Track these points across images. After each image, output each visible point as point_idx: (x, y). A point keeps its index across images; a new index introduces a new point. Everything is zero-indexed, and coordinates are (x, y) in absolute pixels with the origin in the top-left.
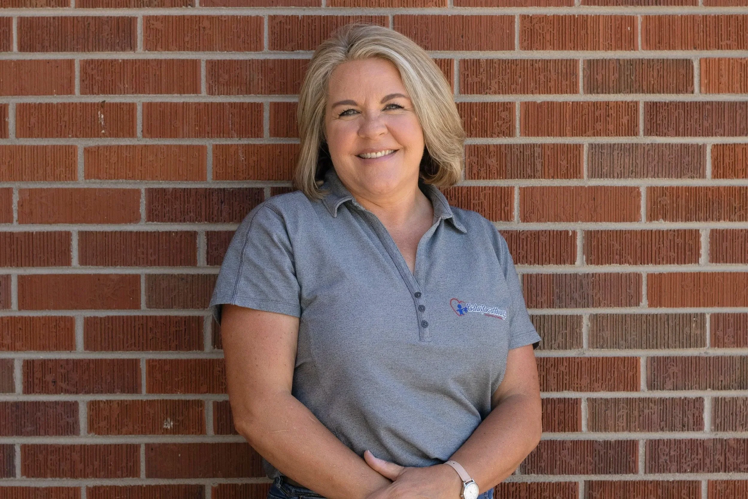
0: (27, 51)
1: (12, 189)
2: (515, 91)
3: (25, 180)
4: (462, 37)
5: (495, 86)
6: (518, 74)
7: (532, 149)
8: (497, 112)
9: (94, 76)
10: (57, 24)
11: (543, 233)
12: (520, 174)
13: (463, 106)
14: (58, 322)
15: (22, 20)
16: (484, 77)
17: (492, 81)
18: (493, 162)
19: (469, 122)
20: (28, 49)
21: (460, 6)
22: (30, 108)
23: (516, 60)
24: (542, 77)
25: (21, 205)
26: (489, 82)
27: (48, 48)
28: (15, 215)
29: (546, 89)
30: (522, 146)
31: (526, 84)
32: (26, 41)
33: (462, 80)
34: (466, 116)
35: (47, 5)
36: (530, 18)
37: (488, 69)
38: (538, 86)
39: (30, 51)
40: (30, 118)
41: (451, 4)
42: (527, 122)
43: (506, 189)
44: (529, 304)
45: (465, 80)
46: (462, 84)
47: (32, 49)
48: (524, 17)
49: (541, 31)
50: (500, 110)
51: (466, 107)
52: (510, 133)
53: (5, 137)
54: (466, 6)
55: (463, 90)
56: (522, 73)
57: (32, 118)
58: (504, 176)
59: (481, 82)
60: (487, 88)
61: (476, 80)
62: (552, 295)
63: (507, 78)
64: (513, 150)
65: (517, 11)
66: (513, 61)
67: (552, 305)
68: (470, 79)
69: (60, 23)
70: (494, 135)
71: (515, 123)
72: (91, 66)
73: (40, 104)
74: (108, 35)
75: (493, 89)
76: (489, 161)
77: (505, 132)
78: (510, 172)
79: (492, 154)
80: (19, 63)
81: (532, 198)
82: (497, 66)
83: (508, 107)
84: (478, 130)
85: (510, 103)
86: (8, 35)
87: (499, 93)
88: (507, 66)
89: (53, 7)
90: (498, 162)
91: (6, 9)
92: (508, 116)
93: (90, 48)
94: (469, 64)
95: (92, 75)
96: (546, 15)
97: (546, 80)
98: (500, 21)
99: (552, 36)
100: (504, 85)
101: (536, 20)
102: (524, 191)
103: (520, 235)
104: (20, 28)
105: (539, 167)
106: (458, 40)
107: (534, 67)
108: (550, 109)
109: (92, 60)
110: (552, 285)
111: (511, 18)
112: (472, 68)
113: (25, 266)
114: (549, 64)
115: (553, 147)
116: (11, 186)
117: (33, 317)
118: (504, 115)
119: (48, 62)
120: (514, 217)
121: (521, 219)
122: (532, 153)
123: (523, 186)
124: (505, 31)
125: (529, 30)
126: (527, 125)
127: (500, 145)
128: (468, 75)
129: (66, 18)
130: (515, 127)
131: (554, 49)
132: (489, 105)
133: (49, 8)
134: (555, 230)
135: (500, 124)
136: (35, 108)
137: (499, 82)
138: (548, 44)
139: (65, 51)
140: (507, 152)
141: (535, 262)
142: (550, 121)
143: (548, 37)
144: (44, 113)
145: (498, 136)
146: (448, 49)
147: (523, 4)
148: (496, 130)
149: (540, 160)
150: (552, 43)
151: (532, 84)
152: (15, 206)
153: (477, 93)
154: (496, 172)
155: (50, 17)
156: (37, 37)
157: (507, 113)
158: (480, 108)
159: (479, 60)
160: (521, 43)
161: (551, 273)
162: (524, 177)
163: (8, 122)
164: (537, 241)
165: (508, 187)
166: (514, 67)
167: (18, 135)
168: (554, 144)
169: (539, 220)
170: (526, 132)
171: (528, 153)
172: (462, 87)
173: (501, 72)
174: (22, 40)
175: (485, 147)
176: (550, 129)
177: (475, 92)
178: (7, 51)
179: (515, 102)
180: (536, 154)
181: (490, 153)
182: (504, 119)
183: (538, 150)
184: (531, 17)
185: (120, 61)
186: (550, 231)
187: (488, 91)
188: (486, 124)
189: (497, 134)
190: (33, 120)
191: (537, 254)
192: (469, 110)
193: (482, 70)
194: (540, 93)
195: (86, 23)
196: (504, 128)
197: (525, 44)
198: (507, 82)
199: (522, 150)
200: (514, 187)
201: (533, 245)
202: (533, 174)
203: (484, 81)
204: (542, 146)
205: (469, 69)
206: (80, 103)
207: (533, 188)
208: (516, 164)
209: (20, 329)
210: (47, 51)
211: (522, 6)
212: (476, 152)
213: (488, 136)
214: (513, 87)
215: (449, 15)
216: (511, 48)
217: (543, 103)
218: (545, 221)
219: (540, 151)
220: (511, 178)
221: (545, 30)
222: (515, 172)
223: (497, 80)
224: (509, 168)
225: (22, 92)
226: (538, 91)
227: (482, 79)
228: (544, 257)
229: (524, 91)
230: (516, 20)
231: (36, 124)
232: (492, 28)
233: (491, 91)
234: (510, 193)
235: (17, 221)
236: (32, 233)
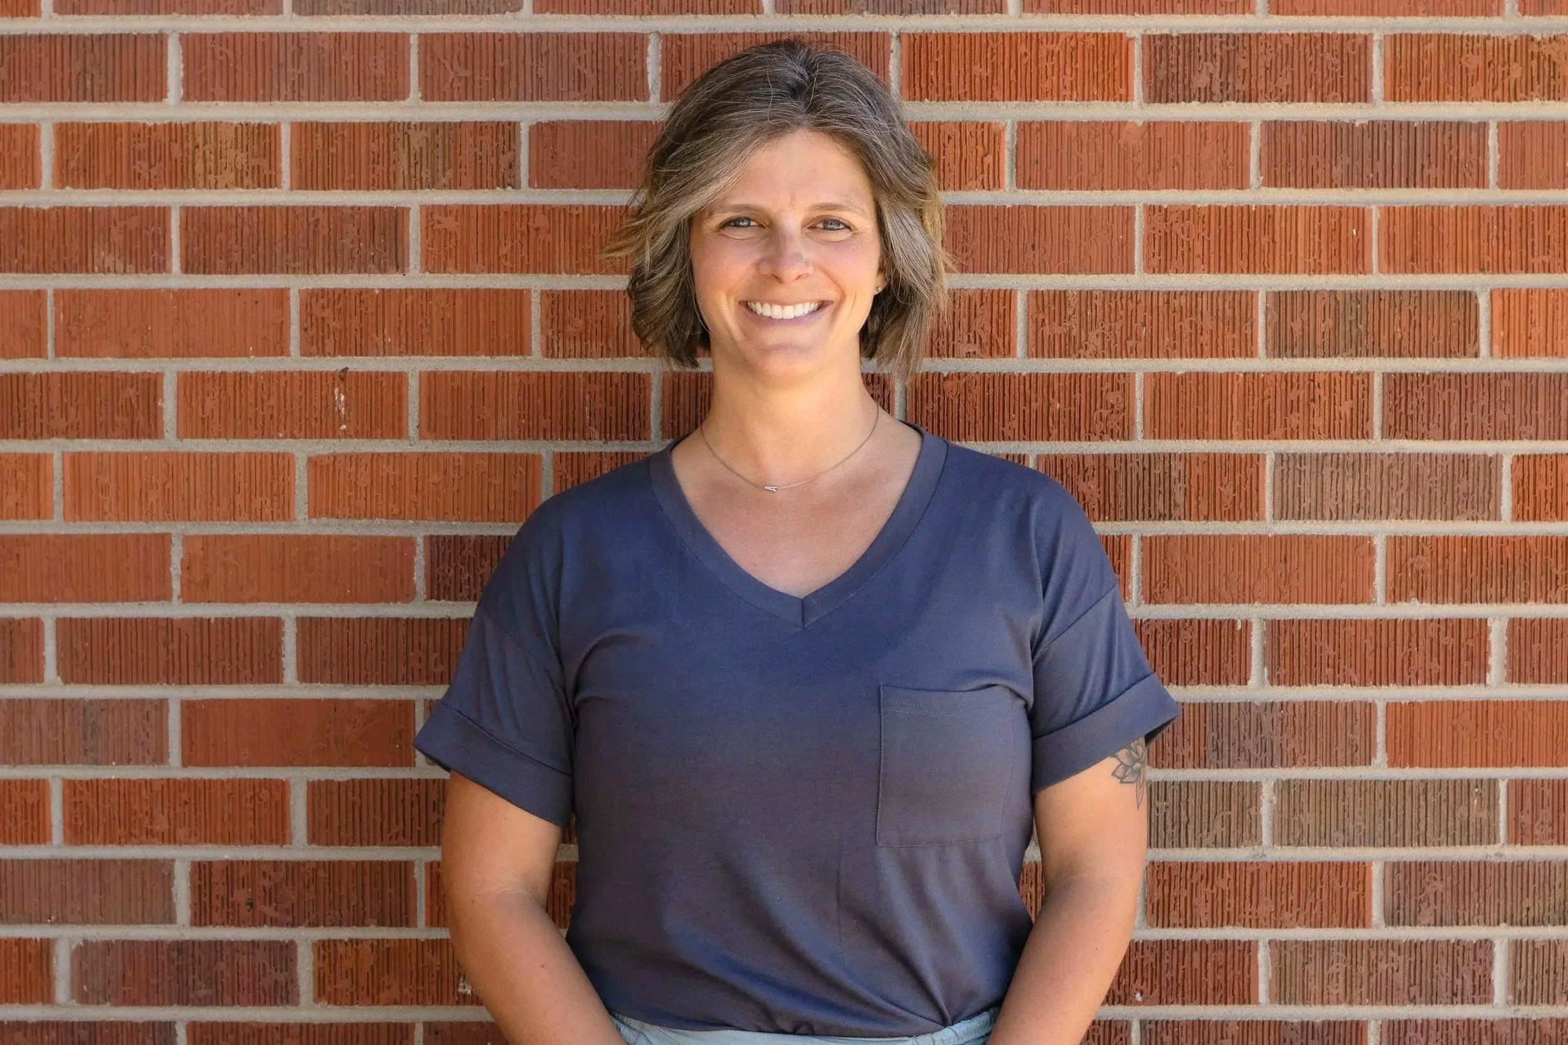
0: (198, 273)
1: (169, 535)
2: (1134, 353)
3: (194, 519)
4: (1033, 247)
5: (1095, 341)
6: (1140, 319)
7: (1167, 462)
8: (1099, 392)
9: (327, 322)
10: (255, 220)
11: (1187, 624)
12: (1143, 510)
13: (1033, 380)
14: (257, 790)
15: (189, 212)
16: (1074, 323)
17: (1090, 334)
18: (1090, 488)
19: (1045, 411)
20: (201, 269)
21: (1030, 188)
22: (203, 381)
23: (1137, 292)
24: (1186, 325)
25: (187, 566)
26: (1083, 334)
27: (239, 265)
28: (176, 586)
29: (1193, 349)
30: (1146, 458)
31: (1155, 339)
32: (196, 252)
33: (1032, 329)
34: (1040, 399)
35: (237, 185)
36: (1163, 211)
37: (1083, 309)
38: (1178, 343)
39: (204, 273)
40: (203, 401)
41: (1011, 184)
42: (1157, 411)
43: (1117, 539)
44: (1160, 759)
45: (1037, 330)
46: (1032, 337)
47: (207, 268)
48: (1152, 210)
49: (1184, 237)
50: (1104, 389)
51: (1040, 382)
52: (1124, 432)
53: (156, 437)
54: (1041, 188)
55: (1034, 350)
56: (1149, 317)
57: (208, 400)
58: (1112, 515)
59: (1069, 335)
60: (1081, 347)
61: (1058, 330)
62: (1202, 742)
63: (1118, 327)
64: (1129, 465)
65: (1138, 198)
66: (1132, 295)
67: (1202, 762)
68: (1047, 329)
69: (261, 219)
70: (1092, 436)
71: (1134, 411)
72: (321, 301)
73: (223, 374)
74: (352, 242)
75: (1091, 348)
76: (1083, 486)
77: (1115, 431)
78: (1123, 507)
79: (1089, 473)
80: (183, 296)
81: (1165, 558)
82: (1100, 304)
83: (1121, 382)
84: (1062, 426)
85: (1124, 375)
86: (162, 242)
87: (1104, 357)
88: (1119, 304)
89: (248, 187)
90: (1101, 488)
91: (159, 192)
92: (1121, 400)
93: (319, 266)
94: (1046, 299)
95: (323, 318)
96: (1194, 207)
97: (1193, 331)
98: (1105, 217)
99: (1206, 247)
100: (1113, 341)
101: (1176, 215)
102: (1150, 545)
103: (1143, 628)
104: (185, 228)
105: (1179, 498)
106: (1024, 253)
107: (1171, 305)
108: (1200, 387)
109: (323, 290)
110: (1202, 725)
111: (1127, 212)
112: (1052, 309)
113: (195, 682)
114: (1199, 299)
115: (1206, 459)
116: (169, 531)
117: (210, 780)
118: (1111, 398)
119: (239, 293)
120: (1130, 594)
121: (1145, 599)
122: (1167, 471)
123: (1149, 535)
124: (1115, 236)
125: (1162, 234)
126: (1157, 417)
127: (1104, 455)
128: (1043, 321)
129: (273, 208)
130: (1134, 421)
131: (1209, 272)
132: (1083, 378)
133: (241, 190)
134: (1210, 618)
135: (1104, 416)
136: (214, 380)
137: (1103, 334)
138: (1198, 262)
139: (270, 272)
140: (1118, 468)
141: (1170, 681)
142: (1201, 410)
143: (1198, 249)
144: (230, 390)
145: (1101, 438)
146: (1006, 271)
147: (1151, 184)
148: (1098, 428)
149: (1182, 484)
150: (1206, 260)
151: (1167, 339)
152: (175, 568)
153: (1060, 357)
154: (1096, 507)
155: (242, 208)
156: (218, 245)
157: (1118, 394)
158: (1067, 384)
159: (1065, 292)
160: (1147, 259)
161: (1202, 701)
162: (1150, 516)
163: (162, 409)
164: (1175, 641)
165: (1120, 537)
166: (1131, 306)
167: (184, 432)
168: (1208, 454)
169: (1178, 600)
170: (1156, 431)
171: (1158, 470)
172: (1032, 343)
173: (1107, 315)
174: (190, 250)
175: (1076, 460)
176: (1200, 425)
177: (1057, 354)
178: (160, 272)
179: (1134, 374)
180: (1174, 474)
181: (1086, 471)
182: (1113, 406)
183: (1178, 466)
184: (1166, 210)
185: (377, 292)
186: (1199, 622)
187: (1082, 351)
188: (1077, 415)
189: (1098, 433)
190: (209, 404)
191: (1174, 665)
192: (1045, 390)
193: (1070, 312)
194: (1181, 356)
195: (311, 219)
196: (1112, 424)
197: (1154, 262)
198: (1119, 336)
199: (1147, 466)
200: (1131, 536)
201: (1167, 648)
202: (1167, 512)
203: (1074, 333)
204: (1186, 458)
205: (1046, 310)
206: (300, 372)
207: (1168, 538)
208: (1135, 492)
209: (186, 803)
210: (236, 272)
211: (1149, 188)
212: (1059, 469)
213: (1083, 437)
214: (1130, 343)
215: (1008, 206)
216: (1128, 269)
217: (1188, 375)
218: (1191, 602)
219: (1182, 469)
220: (1126, 519)
221: (1193, 235)
222: (1134, 508)
223: (1099, 331)
224: (1121, 500)
225: (188, 350)
226: (1177, 352)
227: (1071, 329)
228: (1188, 670)
229: (1152, 351)
230: (1137, 215)
231: (216, 413)
232: (1090, 230)
233: (1089, 351)
234: (1123, 547)
235: (179, 597)
236: (209, 620)
